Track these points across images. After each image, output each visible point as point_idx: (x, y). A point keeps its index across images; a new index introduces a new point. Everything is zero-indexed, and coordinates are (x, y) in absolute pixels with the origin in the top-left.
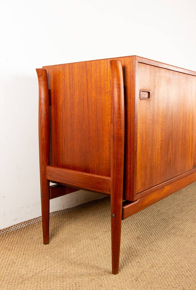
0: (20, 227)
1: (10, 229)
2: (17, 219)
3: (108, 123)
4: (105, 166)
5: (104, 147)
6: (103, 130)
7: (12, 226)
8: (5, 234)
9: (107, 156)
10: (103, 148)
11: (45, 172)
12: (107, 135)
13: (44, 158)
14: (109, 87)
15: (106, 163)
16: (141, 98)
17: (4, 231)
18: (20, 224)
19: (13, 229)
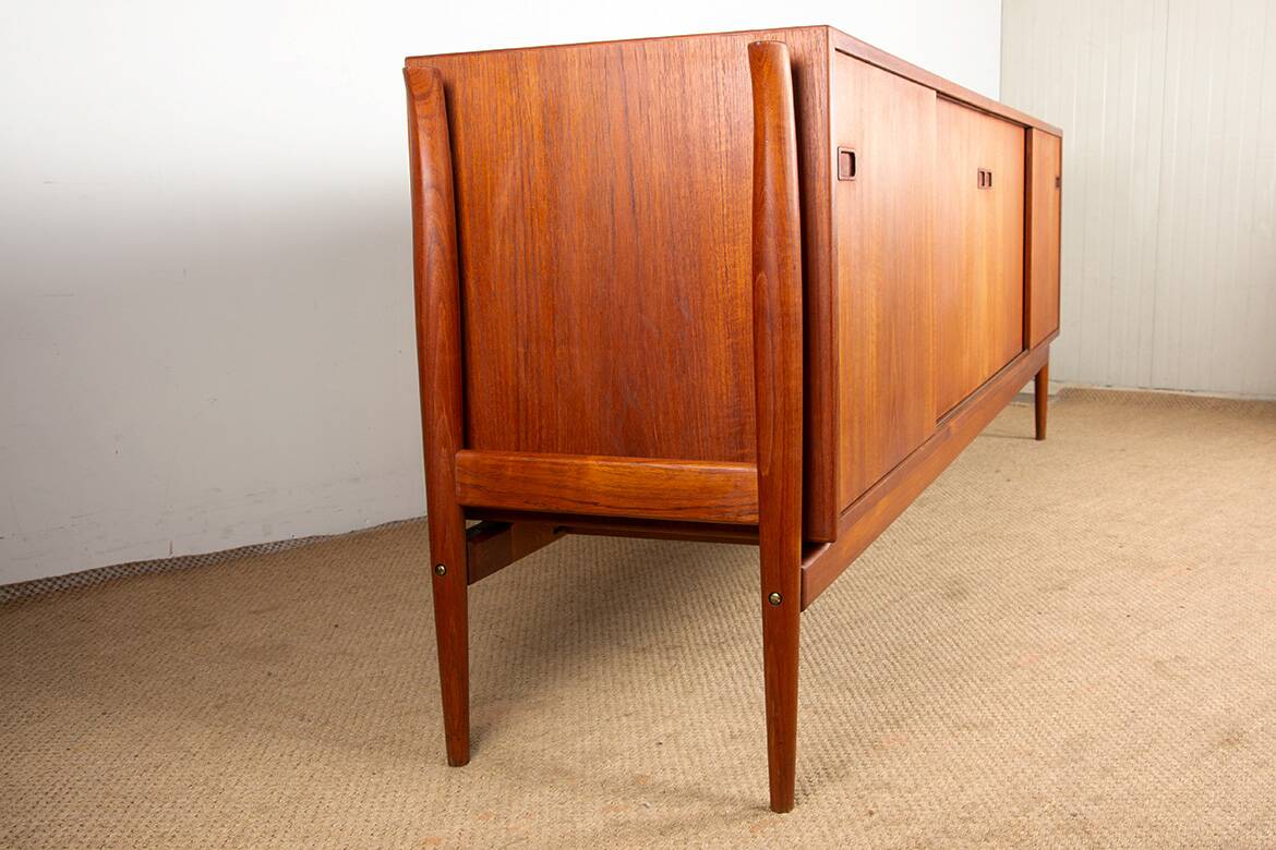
3: (724, 269)
4: (714, 429)
5: (706, 359)
6: (703, 296)
9: (724, 388)
10: (704, 361)
11: (450, 476)
12: (721, 314)
13: (446, 422)
14: (723, 140)
15: (717, 417)
16: (840, 175)
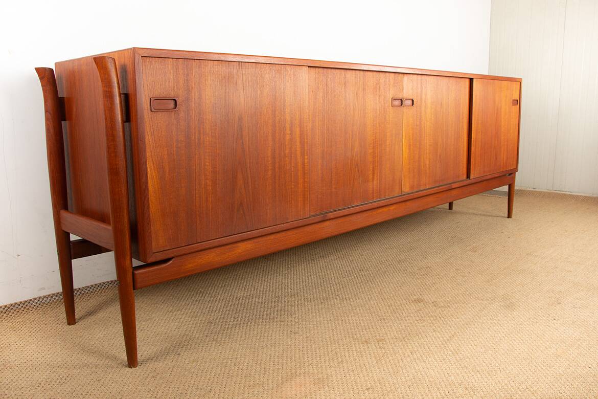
0: (48, 300)
1: (31, 302)
2: (44, 289)
7: (35, 299)
8: (22, 309)
11: (58, 219)
16: (153, 110)
17: (21, 305)
18: (49, 296)
19: (37, 303)
